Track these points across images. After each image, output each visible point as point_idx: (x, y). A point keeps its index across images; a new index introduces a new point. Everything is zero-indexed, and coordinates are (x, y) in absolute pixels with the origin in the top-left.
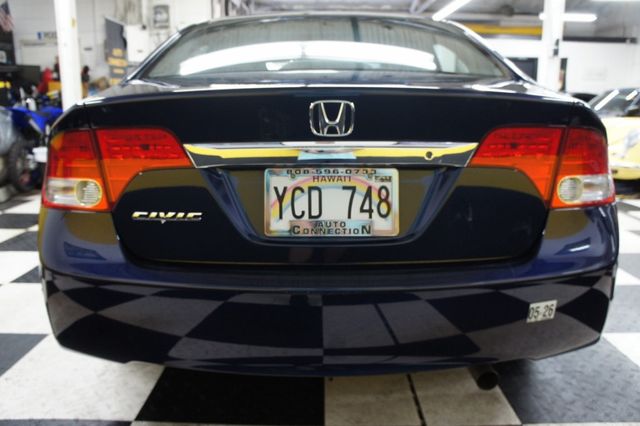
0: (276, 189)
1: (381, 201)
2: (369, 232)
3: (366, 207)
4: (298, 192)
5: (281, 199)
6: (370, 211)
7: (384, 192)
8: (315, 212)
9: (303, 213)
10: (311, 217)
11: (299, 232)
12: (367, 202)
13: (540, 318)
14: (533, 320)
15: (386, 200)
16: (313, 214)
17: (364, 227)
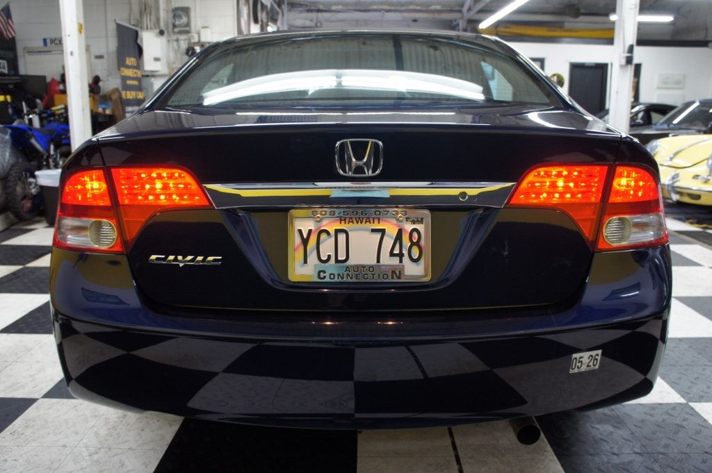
0: (300, 231)
1: (413, 244)
2: (399, 277)
3: (396, 251)
4: (323, 236)
5: (305, 242)
6: (401, 255)
7: (415, 235)
8: (342, 257)
9: (329, 256)
10: (337, 261)
11: (325, 277)
12: (397, 246)
13: (584, 368)
14: (576, 370)
15: (417, 244)
16: (339, 259)
17: (393, 272)
